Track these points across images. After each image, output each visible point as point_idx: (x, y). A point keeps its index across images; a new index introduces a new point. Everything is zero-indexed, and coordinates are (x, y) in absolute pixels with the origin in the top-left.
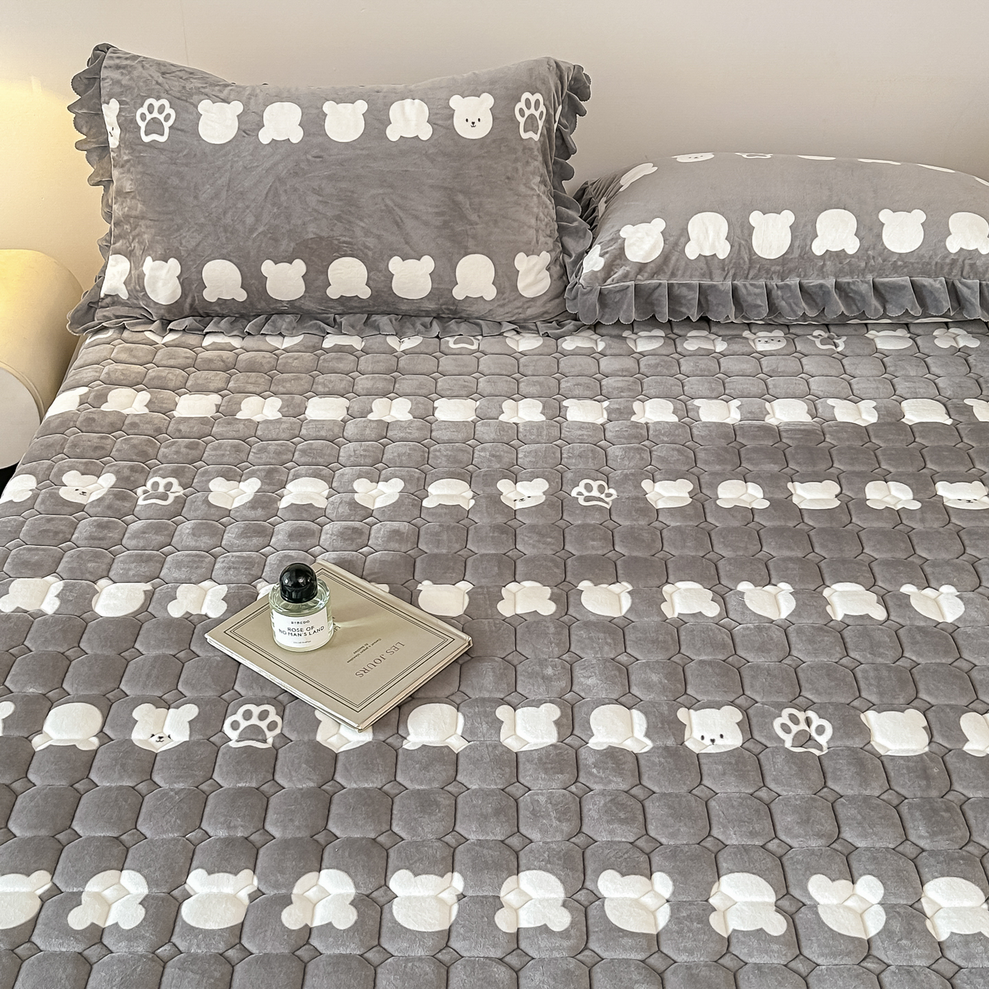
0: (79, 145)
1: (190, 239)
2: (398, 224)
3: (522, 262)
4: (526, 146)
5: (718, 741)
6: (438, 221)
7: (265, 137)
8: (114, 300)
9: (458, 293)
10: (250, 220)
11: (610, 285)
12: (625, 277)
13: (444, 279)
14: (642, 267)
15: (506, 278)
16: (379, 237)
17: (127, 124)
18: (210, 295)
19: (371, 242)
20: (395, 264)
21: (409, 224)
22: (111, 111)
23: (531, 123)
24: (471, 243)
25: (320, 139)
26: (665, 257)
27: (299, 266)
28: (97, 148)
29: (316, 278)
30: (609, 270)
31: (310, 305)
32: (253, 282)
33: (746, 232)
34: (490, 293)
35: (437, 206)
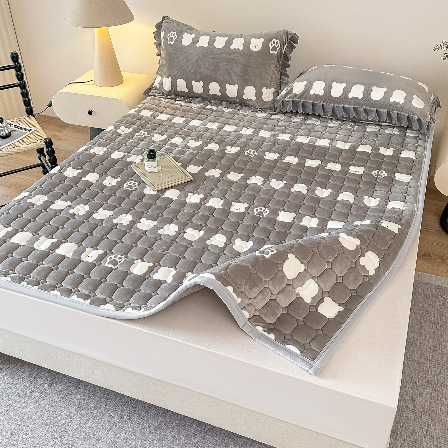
0: (154, 44)
1: (175, 72)
2: (230, 74)
3: (264, 90)
4: (272, 55)
5: (238, 210)
6: (241, 74)
7: (198, 45)
8: (156, 87)
9: (245, 97)
10: (190, 68)
11: (286, 99)
12: (290, 97)
13: (241, 92)
14: (296, 95)
15: (259, 94)
16: (223, 77)
17: (165, 38)
18: (179, 89)
19: (221, 78)
20: (227, 86)
21: (233, 74)
22: (163, 34)
23: (274, 48)
24: (249, 82)
25: (212, 47)
26: (304, 93)
27: (201, 83)
28: (159, 45)
29: (206, 88)
30: (286, 95)
31: (205, 96)
32: (190, 87)
33: (330, 88)
34: (254, 98)
35: (241, 70)
